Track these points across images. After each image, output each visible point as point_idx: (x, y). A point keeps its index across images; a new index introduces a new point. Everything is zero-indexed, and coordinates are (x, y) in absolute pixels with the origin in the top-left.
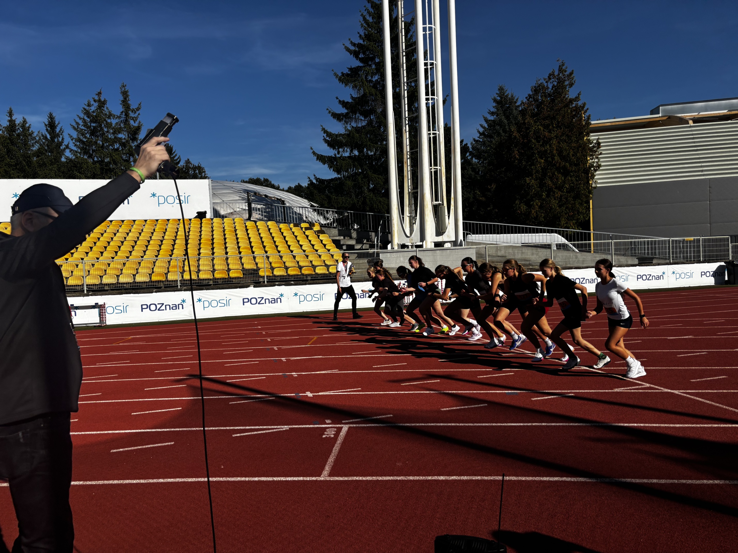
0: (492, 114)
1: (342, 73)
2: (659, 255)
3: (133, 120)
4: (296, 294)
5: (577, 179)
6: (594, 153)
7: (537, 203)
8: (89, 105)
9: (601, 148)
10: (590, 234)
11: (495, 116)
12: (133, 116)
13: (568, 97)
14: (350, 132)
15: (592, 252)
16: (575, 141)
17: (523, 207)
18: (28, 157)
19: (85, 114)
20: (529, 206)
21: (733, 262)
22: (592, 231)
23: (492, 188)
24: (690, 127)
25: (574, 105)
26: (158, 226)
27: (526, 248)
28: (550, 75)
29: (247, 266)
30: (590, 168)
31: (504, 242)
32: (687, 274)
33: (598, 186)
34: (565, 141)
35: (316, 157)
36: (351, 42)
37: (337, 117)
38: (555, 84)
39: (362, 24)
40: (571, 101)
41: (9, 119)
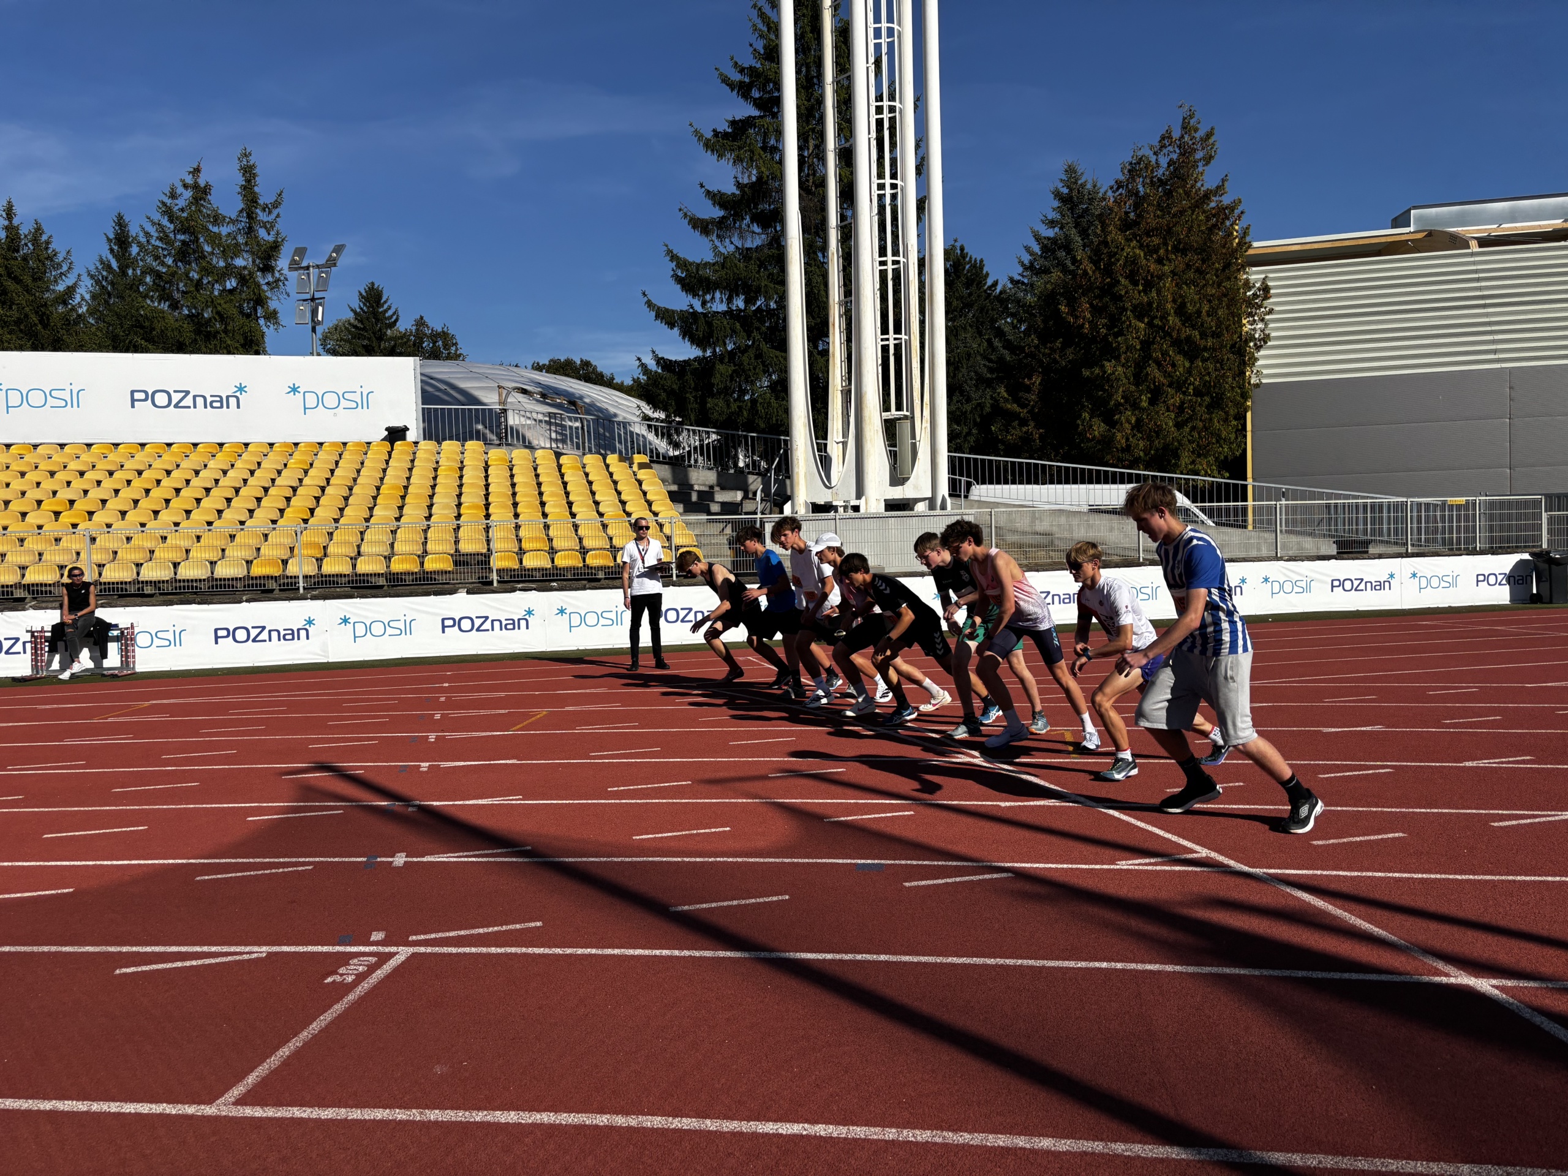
0: (1052, 223)
1: (714, 130)
2: (1389, 535)
3: (266, 228)
4: (562, 611)
5: (1218, 365)
6: (1256, 309)
7: (1128, 417)
8: (173, 195)
9: (1271, 300)
10: (1245, 487)
11: (1057, 229)
12: (265, 219)
13: (1202, 185)
14: (725, 258)
15: (1250, 527)
16: (1214, 283)
17: (1099, 428)
18: (42, 306)
19: (164, 213)
20: (1111, 423)
21: (1548, 553)
22: (1250, 481)
23: (1033, 384)
24: (1472, 254)
25: (1213, 205)
26: (297, 456)
27: (1097, 516)
28: (1163, 138)
29: (466, 547)
30: (1246, 342)
31: (1049, 503)
32: (1444, 578)
33: (1264, 381)
34: (1193, 282)
35: (653, 314)
36: (736, 63)
37: (702, 226)
38: (1175, 156)
39: (754, 25)
40: (1207, 196)
41: (6, 223)
